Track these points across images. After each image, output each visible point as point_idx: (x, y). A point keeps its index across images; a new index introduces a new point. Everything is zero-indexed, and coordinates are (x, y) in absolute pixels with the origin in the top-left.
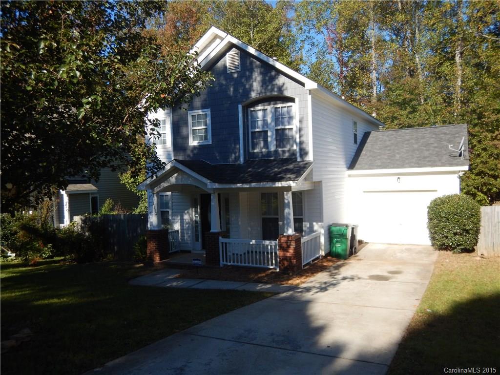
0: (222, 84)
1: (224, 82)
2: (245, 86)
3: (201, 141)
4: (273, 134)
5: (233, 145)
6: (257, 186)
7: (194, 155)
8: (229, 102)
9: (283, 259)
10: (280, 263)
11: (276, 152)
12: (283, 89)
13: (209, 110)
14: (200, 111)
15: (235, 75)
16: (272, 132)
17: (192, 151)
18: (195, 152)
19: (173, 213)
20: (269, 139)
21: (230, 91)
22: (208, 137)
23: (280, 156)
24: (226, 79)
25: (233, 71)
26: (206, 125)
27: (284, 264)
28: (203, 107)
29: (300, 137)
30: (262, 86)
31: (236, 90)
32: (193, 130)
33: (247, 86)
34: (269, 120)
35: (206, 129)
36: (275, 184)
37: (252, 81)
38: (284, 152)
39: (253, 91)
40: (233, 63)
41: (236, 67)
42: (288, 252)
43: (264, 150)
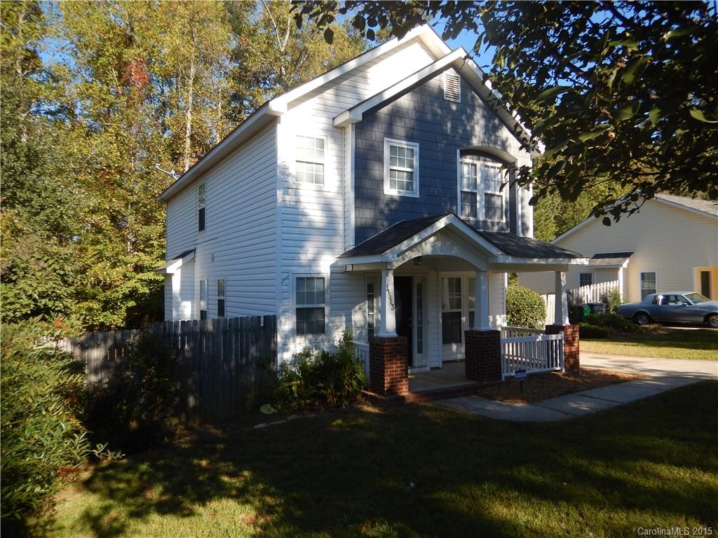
0: (436, 112)
1: (439, 111)
2: (465, 126)
3: (401, 191)
4: (482, 199)
5: (449, 205)
6: (553, 263)
7: (391, 210)
8: (445, 142)
9: (569, 356)
10: (565, 361)
11: (485, 222)
12: (506, 144)
13: (418, 144)
14: (404, 142)
15: (454, 107)
16: (481, 197)
17: (387, 204)
18: (393, 206)
19: (331, 310)
20: (478, 205)
21: (447, 126)
22: (414, 186)
23: (488, 229)
24: (442, 108)
25: (452, 100)
26: (412, 167)
27: (569, 361)
28: (409, 138)
29: (522, 208)
30: (485, 134)
31: (454, 128)
32: (391, 170)
33: (468, 128)
34: (479, 181)
35: (412, 173)
36: (570, 262)
37: (473, 122)
38: (493, 224)
39: (475, 136)
40: (451, 88)
41: (456, 97)
42: (574, 346)
43: (471, 219)
